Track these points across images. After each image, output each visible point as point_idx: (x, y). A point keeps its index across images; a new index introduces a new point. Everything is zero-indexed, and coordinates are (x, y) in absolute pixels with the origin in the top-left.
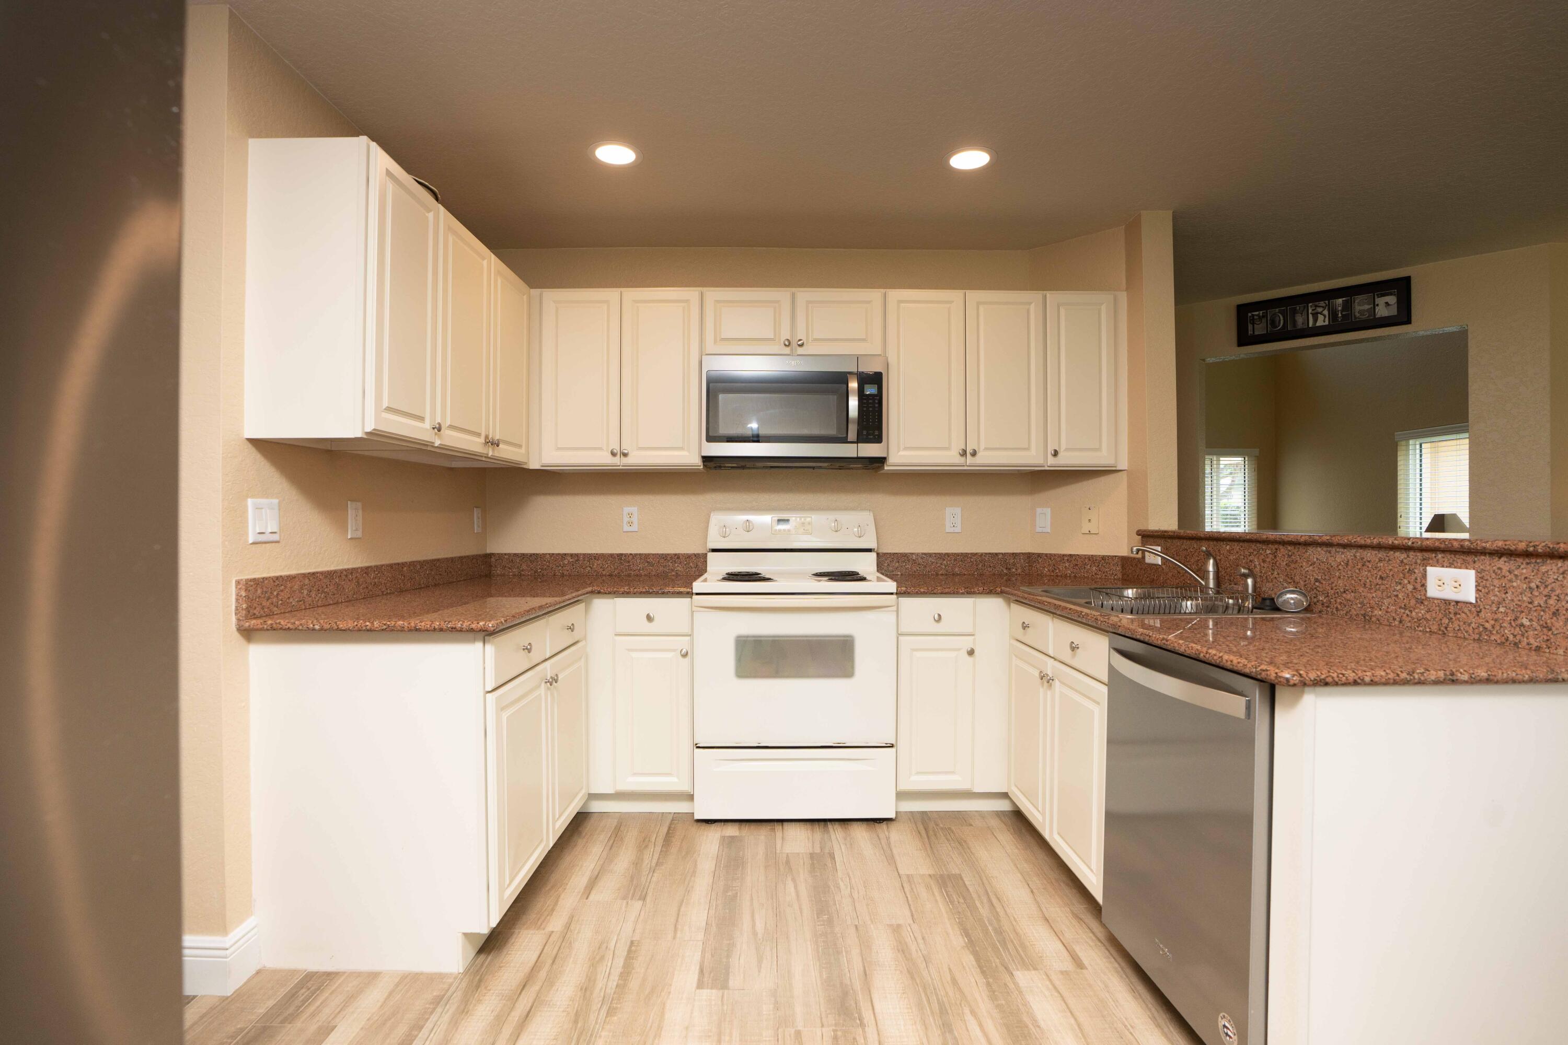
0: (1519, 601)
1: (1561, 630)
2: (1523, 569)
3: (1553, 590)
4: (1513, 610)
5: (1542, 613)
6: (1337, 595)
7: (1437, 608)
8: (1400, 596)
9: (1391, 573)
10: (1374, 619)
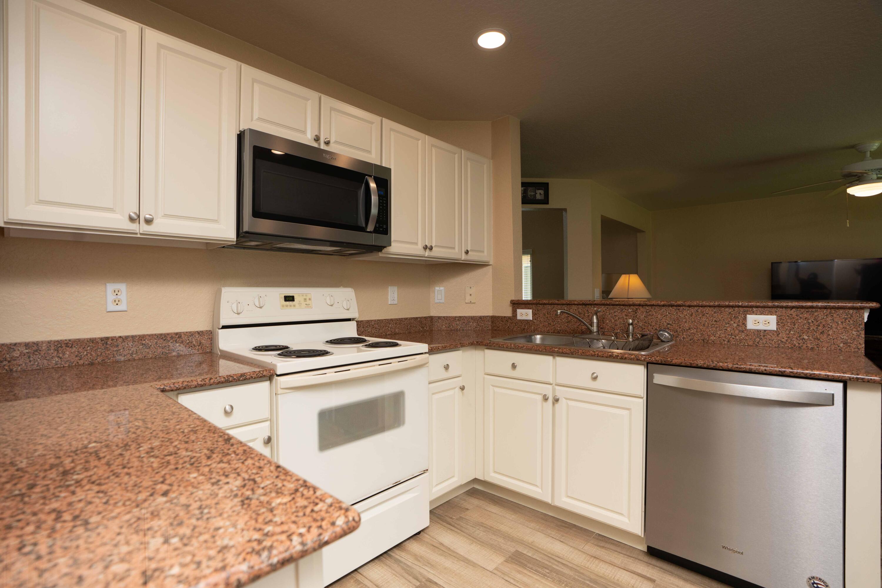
0: (802, 328)
1: (825, 340)
2: (804, 314)
3: (821, 323)
4: (798, 332)
5: (815, 333)
6: (683, 331)
7: (753, 334)
8: (728, 329)
9: (723, 319)
10: (710, 341)
